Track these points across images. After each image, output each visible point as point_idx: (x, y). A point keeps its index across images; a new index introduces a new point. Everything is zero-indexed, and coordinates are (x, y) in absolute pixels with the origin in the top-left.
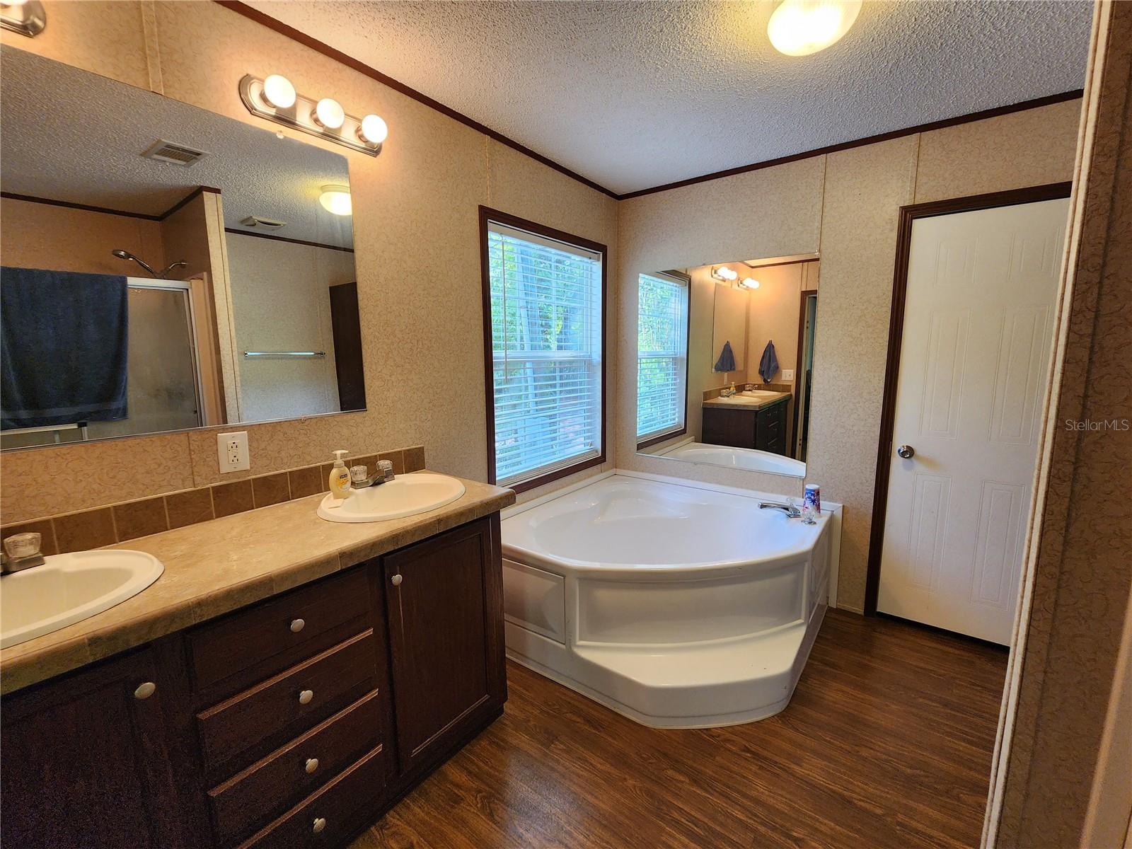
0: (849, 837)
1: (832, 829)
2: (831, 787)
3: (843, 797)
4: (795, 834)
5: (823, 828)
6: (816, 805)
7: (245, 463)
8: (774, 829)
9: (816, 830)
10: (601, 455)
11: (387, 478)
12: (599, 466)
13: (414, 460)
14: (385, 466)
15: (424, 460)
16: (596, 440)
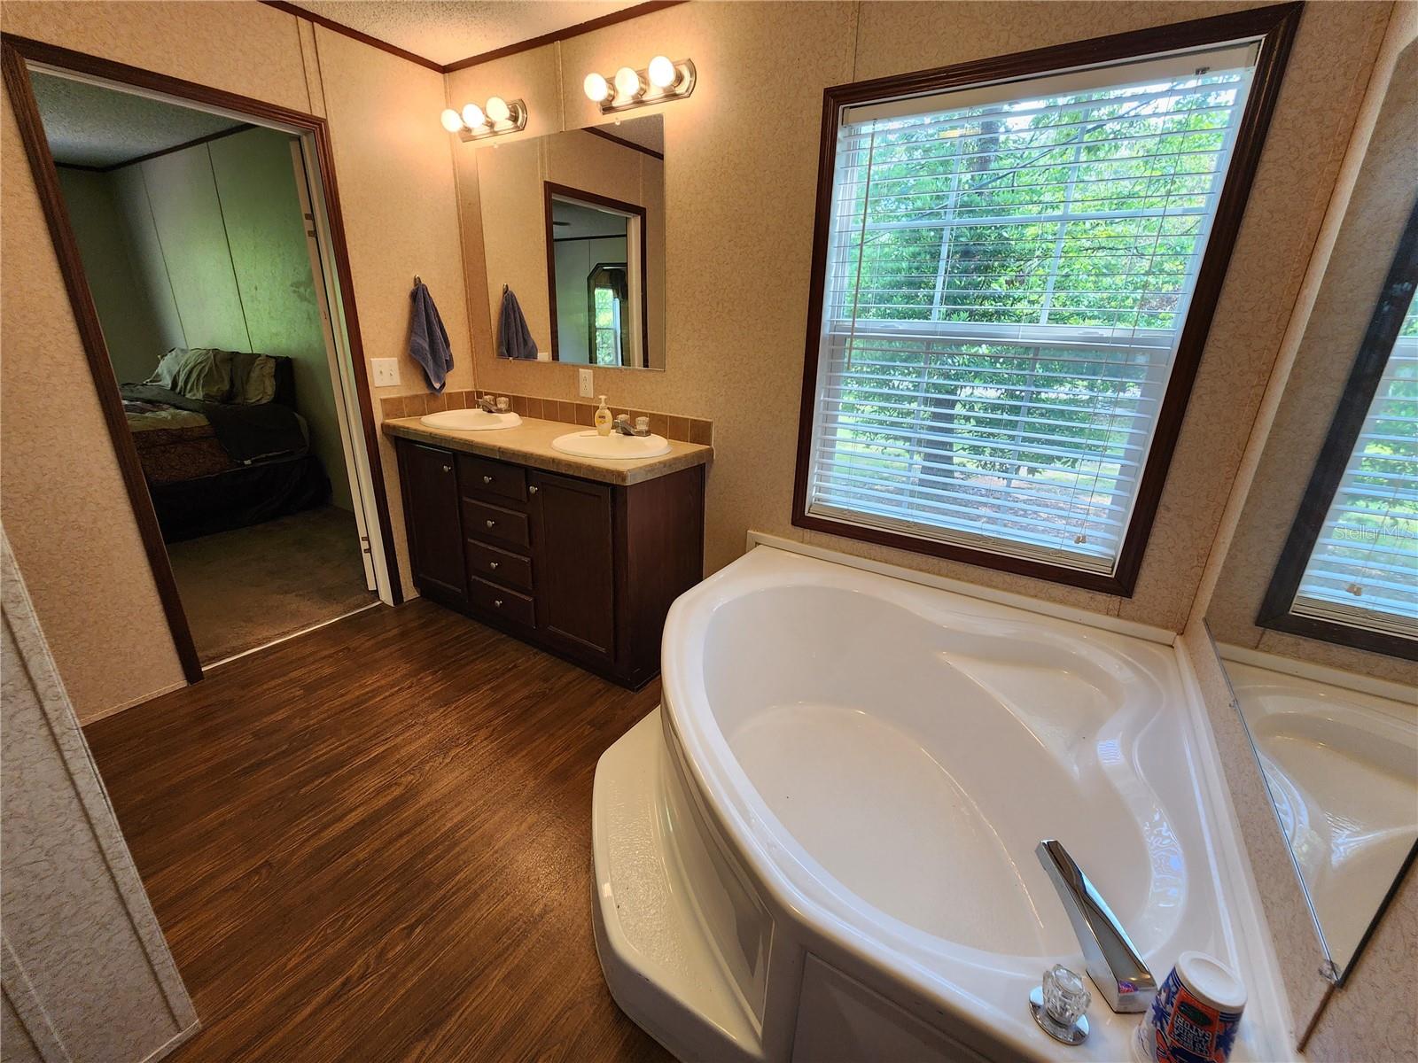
0: (387, 999)
1: (405, 981)
2: (458, 1014)
3: (438, 1024)
4: (418, 930)
5: (411, 969)
6: (440, 976)
7: (590, 393)
8: (434, 908)
9: (412, 960)
10: (1113, 576)
11: (640, 433)
12: (1101, 598)
13: (699, 431)
14: (642, 423)
15: (710, 436)
16: (1120, 540)
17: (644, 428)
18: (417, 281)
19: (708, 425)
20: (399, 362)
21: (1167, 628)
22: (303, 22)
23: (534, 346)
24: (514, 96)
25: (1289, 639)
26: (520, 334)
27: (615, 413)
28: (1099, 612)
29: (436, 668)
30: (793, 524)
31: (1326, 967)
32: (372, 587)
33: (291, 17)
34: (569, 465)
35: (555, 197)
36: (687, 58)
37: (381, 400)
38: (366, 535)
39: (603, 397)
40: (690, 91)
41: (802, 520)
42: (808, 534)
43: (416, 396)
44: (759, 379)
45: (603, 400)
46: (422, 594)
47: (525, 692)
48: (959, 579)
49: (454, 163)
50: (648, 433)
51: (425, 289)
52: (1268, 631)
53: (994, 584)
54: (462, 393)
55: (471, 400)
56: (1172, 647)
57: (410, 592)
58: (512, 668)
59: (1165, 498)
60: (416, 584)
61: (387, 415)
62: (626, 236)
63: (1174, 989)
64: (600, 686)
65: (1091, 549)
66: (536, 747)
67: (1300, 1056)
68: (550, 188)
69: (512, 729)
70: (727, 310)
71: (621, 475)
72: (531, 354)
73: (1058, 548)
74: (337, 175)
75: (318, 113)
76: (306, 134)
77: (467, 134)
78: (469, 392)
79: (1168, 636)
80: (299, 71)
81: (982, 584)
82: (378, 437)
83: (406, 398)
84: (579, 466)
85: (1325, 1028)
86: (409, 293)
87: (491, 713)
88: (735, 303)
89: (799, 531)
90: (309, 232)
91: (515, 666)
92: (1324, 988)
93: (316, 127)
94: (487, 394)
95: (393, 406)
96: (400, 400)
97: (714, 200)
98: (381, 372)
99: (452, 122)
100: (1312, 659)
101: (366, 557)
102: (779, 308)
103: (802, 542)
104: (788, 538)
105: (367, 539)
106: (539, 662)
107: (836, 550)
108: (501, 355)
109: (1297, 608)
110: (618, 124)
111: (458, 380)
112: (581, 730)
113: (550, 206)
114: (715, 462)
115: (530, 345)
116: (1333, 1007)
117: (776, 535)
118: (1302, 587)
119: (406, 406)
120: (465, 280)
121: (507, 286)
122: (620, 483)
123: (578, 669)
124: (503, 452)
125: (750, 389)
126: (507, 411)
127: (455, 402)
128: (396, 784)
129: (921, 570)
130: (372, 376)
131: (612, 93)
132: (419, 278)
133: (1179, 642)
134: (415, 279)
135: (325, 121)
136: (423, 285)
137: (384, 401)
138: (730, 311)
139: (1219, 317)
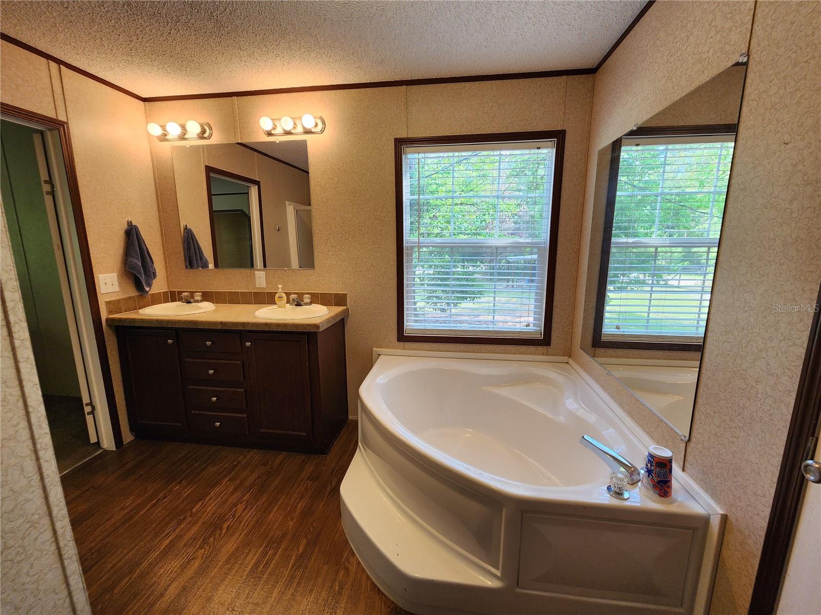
7: (264, 285)
10: (542, 338)
11: (306, 304)
12: (540, 348)
13: (340, 300)
14: (307, 299)
15: (346, 301)
16: (542, 323)
17: (308, 301)
18: (130, 224)
19: (345, 295)
20: (118, 275)
21: (564, 356)
22: (53, 65)
23: (207, 261)
24: (204, 120)
25: (603, 350)
26: (198, 254)
27: (288, 294)
28: (539, 354)
29: (179, 479)
30: (398, 341)
31: (683, 437)
32: (93, 440)
33: (43, 60)
34: (278, 325)
35: (212, 175)
36: (320, 115)
37: (105, 302)
38: (89, 402)
39: (280, 286)
40: (322, 131)
41: (403, 337)
42: (407, 344)
43: (130, 298)
44: (373, 269)
45: (280, 288)
46: (136, 436)
47: (255, 475)
48: (482, 353)
49: (151, 153)
50: (311, 303)
51: (136, 228)
52: (597, 349)
53: (497, 352)
54: (161, 293)
55: (172, 296)
56: (568, 363)
57: (128, 437)
58: (237, 465)
59: (555, 303)
60: (131, 430)
61: (110, 312)
62: (248, 193)
63: (652, 460)
64: (303, 458)
65: (532, 328)
66: (282, 503)
67: (684, 473)
68: (209, 170)
69: (259, 499)
70: (351, 236)
71: (316, 326)
72: (205, 266)
73: (519, 330)
74: (75, 157)
75: (62, 118)
76: (50, 130)
77: (164, 138)
78: (165, 292)
79: (566, 359)
80: (49, 93)
81: (492, 353)
82: (104, 328)
83: (123, 299)
84: (285, 325)
85: (688, 458)
86: (124, 231)
87: (238, 494)
88: (356, 232)
89: (402, 344)
90: (46, 192)
91: (238, 463)
92: (684, 445)
93: (59, 127)
94: (185, 292)
95: (114, 306)
96: (119, 301)
97: (340, 183)
98: (106, 283)
99: (155, 130)
100: (611, 357)
101: (89, 419)
102: (380, 234)
103: (404, 349)
104: (396, 349)
105: (91, 404)
106: (255, 456)
107: (422, 350)
108: (186, 267)
109: (603, 338)
110: (278, 142)
111: (159, 285)
112: (305, 485)
113: (208, 179)
114: (350, 315)
115: (204, 260)
116: (689, 449)
117: (388, 349)
118: (603, 330)
119: (123, 305)
120: (160, 222)
121: (186, 225)
122: (315, 330)
123: (284, 453)
124: (224, 324)
125: (368, 274)
126: (202, 301)
127: (157, 299)
128: (193, 559)
129: (465, 352)
130: (99, 287)
131: (274, 127)
132: (131, 221)
133: (570, 361)
134: (128, 222)
135: (67, 123)
136: (135, 226)
137: (108, 303)
138: (352, 236)
139: (560, 234)
